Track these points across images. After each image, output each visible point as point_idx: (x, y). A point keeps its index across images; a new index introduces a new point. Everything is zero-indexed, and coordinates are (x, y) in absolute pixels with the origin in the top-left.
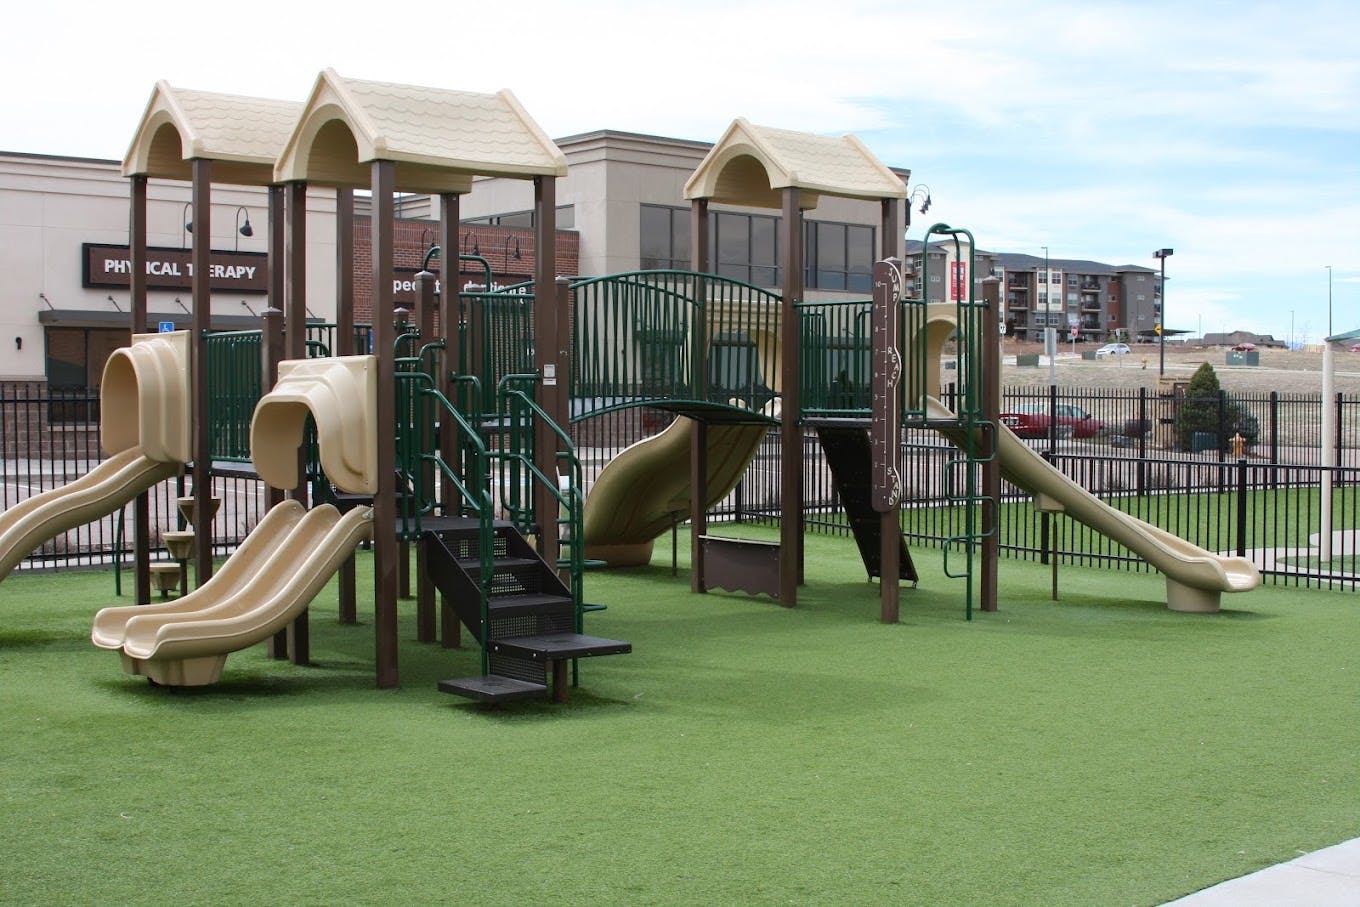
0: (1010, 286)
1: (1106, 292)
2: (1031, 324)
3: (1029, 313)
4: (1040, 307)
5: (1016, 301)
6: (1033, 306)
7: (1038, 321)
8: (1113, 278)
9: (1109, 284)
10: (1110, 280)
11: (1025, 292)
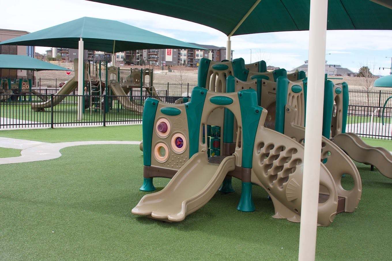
0: (188, 52)
1: (215, 54)
2: (194, 62)
3: (193, 59)
4: (196, 58)
5: (190, 56)
6: (195, 57)
7: (196, 61)
8: (218, 50)
9: (217, 52)
10: (217, 51)
11: (192, 54)
